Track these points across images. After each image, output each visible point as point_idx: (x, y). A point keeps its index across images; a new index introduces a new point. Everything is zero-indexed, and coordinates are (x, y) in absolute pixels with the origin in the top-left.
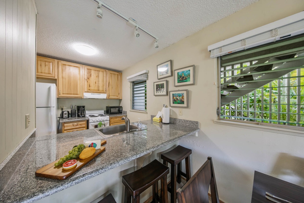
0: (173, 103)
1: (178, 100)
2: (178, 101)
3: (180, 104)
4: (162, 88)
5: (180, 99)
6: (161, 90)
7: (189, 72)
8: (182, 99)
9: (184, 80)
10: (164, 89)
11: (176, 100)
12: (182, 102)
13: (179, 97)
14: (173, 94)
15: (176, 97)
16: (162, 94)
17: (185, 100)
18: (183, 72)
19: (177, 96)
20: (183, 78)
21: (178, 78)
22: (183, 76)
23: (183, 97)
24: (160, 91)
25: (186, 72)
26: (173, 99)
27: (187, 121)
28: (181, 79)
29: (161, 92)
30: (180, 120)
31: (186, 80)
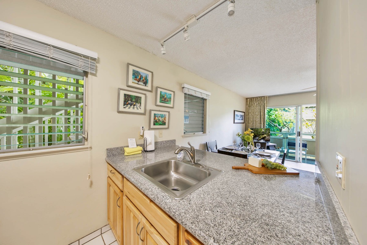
0: (154, 124)
1: (160, 121)
2: (160, 123)
3: (162, 125)
4: (136, 102)
5: (162, 120)
6: (134, 105)
7: (170, 95)
8: (164, 120)
9: (166, 101)
10: (141, 105)
11: (158, 121)
12: (164, 123)
13: (162, 118)
14: (155, 114)
15: (158, 118)
16: (135, 110)
17: (167, 122)
18: (166, 93)
19: (160, 117)
20: (165, 99)
21: (161, 98)
22: (166, 97)
23: (165, 118)
24: (132, 106)
25: (168, 94)
26: (154, 119)
27: (168, 141)
28: (163, 99)
29: (135, 109)
30: (161, 142)
31: (167, 102)
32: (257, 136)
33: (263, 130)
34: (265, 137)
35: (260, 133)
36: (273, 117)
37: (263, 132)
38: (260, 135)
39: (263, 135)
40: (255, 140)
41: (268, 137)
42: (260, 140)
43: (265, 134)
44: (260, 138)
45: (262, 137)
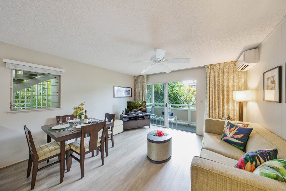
32: (134, 108)
33: (140, 103)
34: (142, 108)
35: (137, 105)
36: (175, 92)
37: (140, 105)
38: (137, 107)
39: (140, 107)
40: (133, 111)
41: (145, 108)
42: (138, 111)
43: (142, 106)
44: (137, 110)
45: (139, 109)
